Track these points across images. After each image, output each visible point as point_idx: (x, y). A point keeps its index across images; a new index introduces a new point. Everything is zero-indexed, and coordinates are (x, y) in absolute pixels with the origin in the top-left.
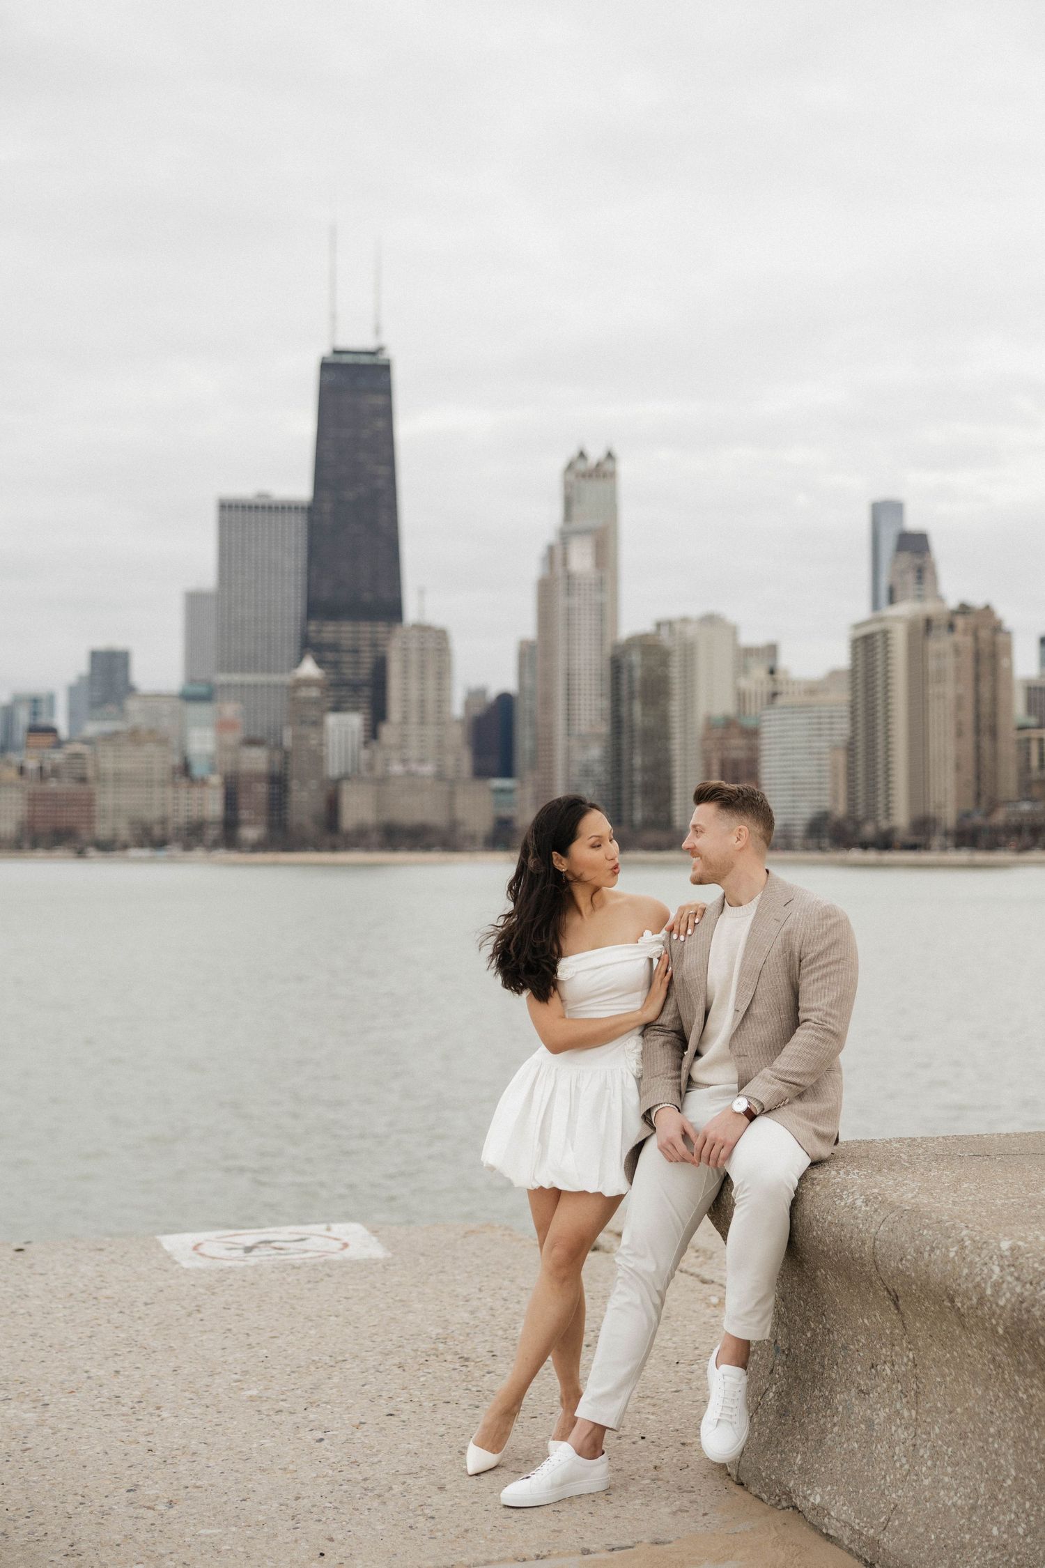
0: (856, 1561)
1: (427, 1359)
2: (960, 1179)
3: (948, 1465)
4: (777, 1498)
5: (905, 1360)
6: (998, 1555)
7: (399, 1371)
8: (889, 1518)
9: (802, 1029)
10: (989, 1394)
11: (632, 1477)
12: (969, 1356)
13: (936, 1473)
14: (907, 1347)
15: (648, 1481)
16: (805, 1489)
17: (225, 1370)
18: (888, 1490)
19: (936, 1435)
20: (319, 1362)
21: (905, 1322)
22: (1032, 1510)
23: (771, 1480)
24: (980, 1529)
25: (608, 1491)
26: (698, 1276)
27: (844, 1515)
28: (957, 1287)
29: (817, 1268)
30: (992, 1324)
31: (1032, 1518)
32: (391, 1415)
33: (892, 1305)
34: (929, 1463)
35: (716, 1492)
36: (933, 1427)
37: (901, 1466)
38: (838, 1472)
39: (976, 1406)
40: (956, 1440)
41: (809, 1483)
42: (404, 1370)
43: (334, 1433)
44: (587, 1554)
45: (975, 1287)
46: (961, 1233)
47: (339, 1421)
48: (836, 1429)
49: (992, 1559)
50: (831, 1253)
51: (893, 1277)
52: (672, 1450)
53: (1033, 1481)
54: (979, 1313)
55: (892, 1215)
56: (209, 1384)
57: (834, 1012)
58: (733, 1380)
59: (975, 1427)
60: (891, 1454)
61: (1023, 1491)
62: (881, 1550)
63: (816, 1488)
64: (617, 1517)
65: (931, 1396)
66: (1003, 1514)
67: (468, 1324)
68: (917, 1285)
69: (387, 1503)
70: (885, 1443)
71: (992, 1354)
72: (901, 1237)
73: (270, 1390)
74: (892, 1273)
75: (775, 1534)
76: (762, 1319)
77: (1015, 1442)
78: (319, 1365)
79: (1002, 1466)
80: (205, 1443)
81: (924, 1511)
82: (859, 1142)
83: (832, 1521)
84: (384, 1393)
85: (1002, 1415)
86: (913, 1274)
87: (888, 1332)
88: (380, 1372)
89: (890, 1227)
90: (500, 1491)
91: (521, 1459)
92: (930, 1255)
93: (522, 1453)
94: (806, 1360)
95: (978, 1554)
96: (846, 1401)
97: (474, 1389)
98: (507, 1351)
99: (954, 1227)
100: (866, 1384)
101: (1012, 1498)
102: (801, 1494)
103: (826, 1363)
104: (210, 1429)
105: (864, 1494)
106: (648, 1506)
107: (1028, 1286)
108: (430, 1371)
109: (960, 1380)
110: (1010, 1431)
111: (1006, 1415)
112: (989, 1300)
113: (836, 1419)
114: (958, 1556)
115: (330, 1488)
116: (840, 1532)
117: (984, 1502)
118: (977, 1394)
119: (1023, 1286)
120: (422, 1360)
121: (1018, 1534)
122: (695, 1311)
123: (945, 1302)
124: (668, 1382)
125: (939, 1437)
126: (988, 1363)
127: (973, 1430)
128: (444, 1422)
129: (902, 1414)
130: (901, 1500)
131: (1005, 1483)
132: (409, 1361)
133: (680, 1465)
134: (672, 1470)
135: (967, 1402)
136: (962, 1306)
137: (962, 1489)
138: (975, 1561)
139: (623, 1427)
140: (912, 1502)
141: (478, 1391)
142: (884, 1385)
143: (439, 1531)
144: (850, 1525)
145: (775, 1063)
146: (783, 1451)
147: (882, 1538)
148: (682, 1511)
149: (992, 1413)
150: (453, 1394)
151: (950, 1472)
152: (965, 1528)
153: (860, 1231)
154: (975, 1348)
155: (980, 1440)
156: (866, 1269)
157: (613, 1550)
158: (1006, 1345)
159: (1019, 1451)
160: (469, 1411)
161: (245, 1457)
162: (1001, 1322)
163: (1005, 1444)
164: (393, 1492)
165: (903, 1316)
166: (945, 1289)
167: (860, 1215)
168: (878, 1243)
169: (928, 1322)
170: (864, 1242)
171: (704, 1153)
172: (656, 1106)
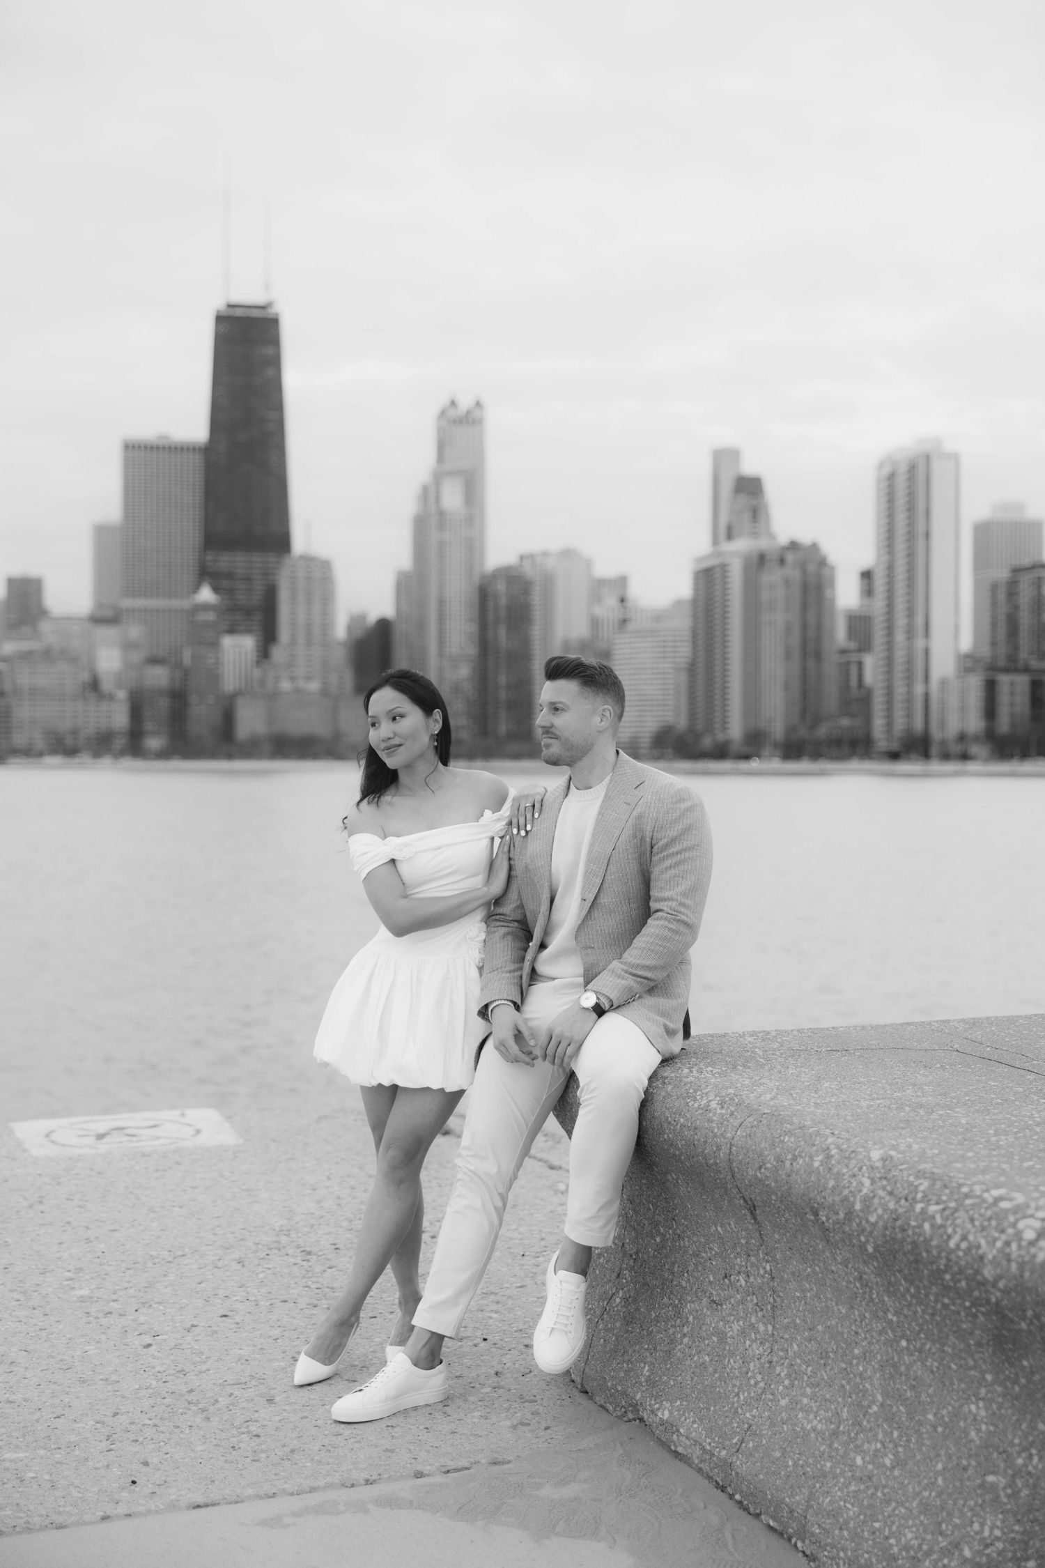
0: (708, 1482)
1: (269, 1253)
2: (820, 1077)
3: (808, 1385)
4: (623, 1410)
5: (762, 1272)
6: (862, 1487)
7: (238, 1267)
8: (743, 1440)
9: (654, 920)
10: (854, 1314)
11: (471, 1385)
12: (833, 1272)
13: (794, 1393)
14: (764, 1258)
15: (488, 1390)
16: (653, 1402)
17: (58, 1267)
18: (742, 1409)
19: (795, 1352)
20: (157, 1258)
21: (762, 1232)
22: (901, 1440)
23: (618, 1390)
24: (842, 1457)
26: (545, 1162)
27: (694, 1433)
28: (822, 1200)
29: (668, 1172)
30: (860, 1241)
31: (900, 1449)
32: (225, 1316)
33: (748, 1214)
34: (787, 1382)
35: (559, 1402)
36: (791, 1344)
37: (756, 1383)
38: (688, 1386)
39: (840, 1325)
40: (816, 1359)
41: (657, 1397)
42: (243, 1266)
43: (165, 1337)
44: (421, 1477)
45: (842, 1201)
46: (826, 1140)
47: (170, 1323)
48: (686, 1340)
49: (856, 1491)
50: (683, 1157)
51: (750, 1186)
52: (515, 1352)
53: (901, 1408)
54: (847, 1228)
55: (750, 1119)
56: (39, 1283)
57: (687, 902)
58: (572, 1287)
59: (837, 1347)
60: (745, 1370)
61: (890, 1419)
62: (733, 1473)
63: (664, 1403)
64: (453, 1433)
65: (789, 1311)
66: (868, 1442)
67: (313, 1214)
68: (777, 1195)
69: (211, 1419)
70: (738, 1357)
71: (859, 1272)
72: (760, 1143)
73: (102, 1290)
74: (749, 1182)
75: (621, 1451)
76: (605, 1224)
77: (882, 1366)
78: (157, 1260)
79: (867, 1390)
80: (25, 1351)
81: (780, 1433)
82: (712, 1036)
83: (681, 1438)
84: (221, 1292)
85: (868, 1336)
86: (773, 1184)
87: (743, 1241)
88: (219, 1268)
89: (748, 1132)
90: (332, 1404)
91: (357, 1366)
92: (791, 1164)
93: (359, 1358)
94: (655, 1266)
95: (840, 1485)
96: (697, 1311)
97: (314, 1286)
98: (351, 1243)
99: (820, 1135)
100: (719, 1295)
101: (878, 1426)
102: (648, 1407)
103: (676, 1270)
104: (33, 1334)
105: (715, 1411)
106: (486, 1418)
108: (270, 1267)
109: (822, 1296)
110: (877, 1353)
111: (872, 1336)
112: (858, 1216)
113: (685, 1329)
114: (818, 1486)
115: (152, 1401)
116: (690, 1451)
117: (847, 1428)
118: (841, 1312)
120: (263, 1255)
121: (884, 1465)
122: (542, 1199)
123: (808, 1216)
124: (512, 1277)
125: (797, 1355)
126: (854, 1280)
127: (835, 1348)
128: (279, 1323)
129: (757, 1329)
130: (756, 1420)
131: (871, 1408)
132: (249, 1256)
133: (522, 1370)
134: (514, 1376)
135: (829, 1320)
136: (827, 1221)
137: (822, 1412)
138: (836, 1492)
139: (465, 1327)
140: (768, 1423)
141: (317, 1288)
142: (739, 1297)
143: (263, 1451)
144: (700, 1444)
145: (625, 956)
146: (629, 1361)
147: (734, 1460)
148: (522, 1424)
149: (857, 1333)
150: (291, 1291)
151: (809, 1393)
152: (826, 1456)
153: (715, 1136)
154: (840, 1263)
155: (843, 1361)
156: (722, 1176)
157: (448, 1471)
158: (875, 1264)
159: (887, 1376)
160: (307, 1311)
161: (66, 1367)
162: (871, 1240)
163: (870, 1367)
164: (218, 1405)
165: (760, 1226)
166: (810, 1202)
167: (715, 1118)
168: (734, 1148)
169: (788, 1234)
170: (719, 1148)
171: (550, 1051)
172: (492, 1002)
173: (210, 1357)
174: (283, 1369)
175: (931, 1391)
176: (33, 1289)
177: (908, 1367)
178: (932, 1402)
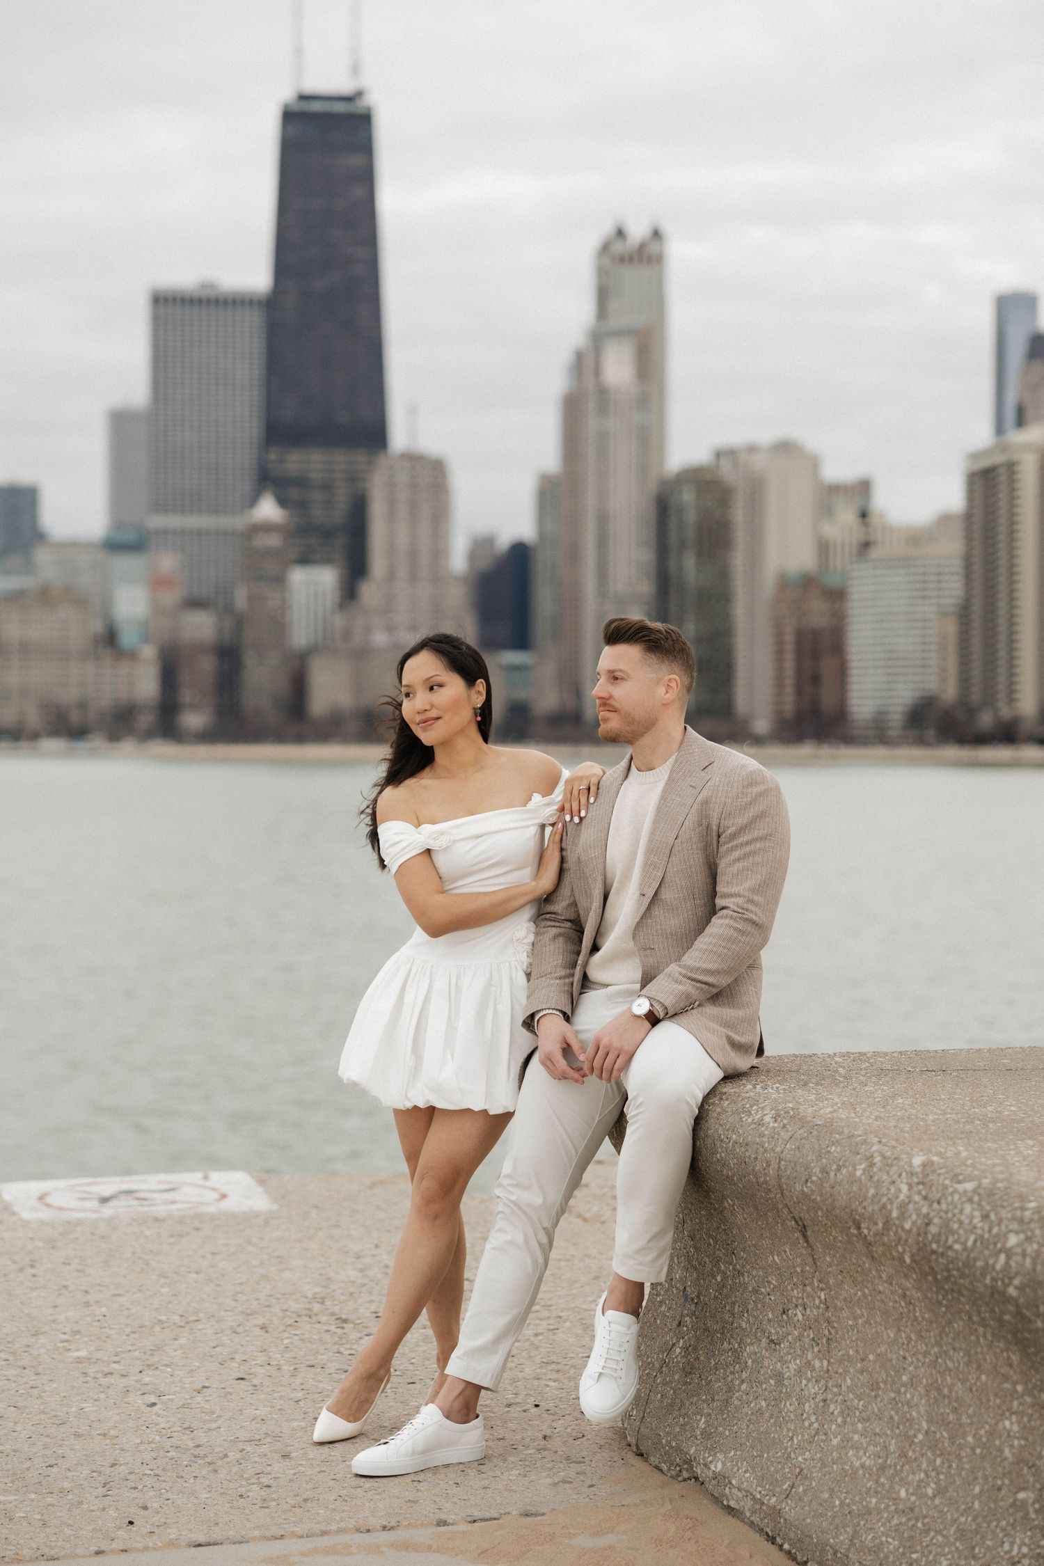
0: (758, 1535)
1: (298, 1320)
3: (859, 1421)
4: (678, 1468)
5: (817, 1302)
6: (904, 1520)
7: (260, 1332)
8: (793, 1484)
9: (718, 918)
10: (902, 1338)
11: (514, 1447)
12: (880, 1292)
13: (846, 1431)
14: (818, 1287)
15: (532, 1451)
16: (707, 1455)
17: (52, 1330)
18: (795, 1453)
19: (848, 1387)
20: (167, 1322)
21: (815, 1257)
22: (942, 1467)
23: (671, 1447)
24: (888, 1492)
25: (481, 1462)
27: (745, 1484)
28: (863, 1211)
29: (724, 1198)
30: (898, 1252)
31: (942, 1477)
32: (242, 1379)
33: (801, 1237)
34: (840, 1420)
35: (610, 1463)
36: (845, 1379)
38: (744, 1435)
39: (889, 1351)
40: (867, 1391)
41: (712, 1450)
42: (267, 1332)
43: (172, 1397)
44: (443, 1526)
45: (880, 1210)
46: (871, 1148)
47: (179, 1384)
48: (744, 1386)
49: (898, 1525)
50: (735, 1178)
51: (798, 1203)
53: (945, 1434)
54: (886, 1239)
55: (802, 1131)
57: (757, 898)
58: (623, 1329)
59: (887, 1376)
60: (800, 1412)
61: (934, 1446)
62: (782, 1520)
64: (486, 1488)
65: (843, 1342)
66: (913, 1474)
67: (353, 1282)
69: (219, 1472)
70: (794, 1399)
71: (902, 1289)
72: (808, 1155)
73: (102, 1352)
74: (797, 1198)
75: (669, 1506)
76: (659, 1256)
77: (927, 1391)
78: (166, 1325)
79: (914, 1419)
80: (15, 1407)
81: (830, 1474)
83: (733, 1490)
84: (237, 1356)
85: (914, 1360)
87: (799, 1270)
88: (238, 1333)
89: (797, 1144)
92: (836, 1175)
94: (716, 1309)
95: (883, 1520)
96: (756, 1354)
97: (347, 1352)
99: (865, 1142)
100: (777, 1333)
101: (923, 1455)
102: (702, 1461)
103: (736, 1310)
105: (768, 1458)
106: (525, 1476)
107: (935, 1205)
108: (297, 1332)
109: (872, 1322)
110: (922, 1378)
111: (918, 1359)
112: (894, 1224)
113: (744, 1375)
114: (862, 1523)
116: (742, 1503)
117: (893, 1461)
118: (890, 1337)
119: (930, 1206)
120: (291, 1321)
121: (926, 1495)
123: (852, 1230)
125: (850, 1390)
126: (899, 1299)
127: (884, 1378)
128: (303, 1387)
129: (813, 1366)
130: (808, 1463)
131: (916, 1438)
132: (276, 1322)
133: (575, 1433)
134: (562, 1438)
135: (879, 1347)
136: (869, 1233)
137: (872, 1447)
138: (879, 1528)
140: (819, 1464)
142: (796, 1333)
143: (273, 1500)
144: (751, 1494)
145: (684, 958)
146: (686, 1415)
147: (784, 1507)
148: (565, 1482)
149: (904, 1358)
150: (320, 1357)
151: (860, 1429)
152: (872, 1492)
153: (766, 1151)
154: (885, 1282)
155: (892, 1391)
156: (772, 1195)
157: (475, 1521)
158: (914, 1276)
159: (932, 1401)
160: (335, 1375)
161: (60, 1422)
162: (907, 1249)
163: (917, 1394)
164: (228, 1459)
165: (813, 1250)
166: (852, 1214)
167: (766, 1132)
168: (783, 1163)
169: (838, 1255)
170: (768, 1165)
171: (597, 1064)
172: (538, 1011)
173: (221, 1417)
174: (302, 1428)
175: (970, 1411)
176: (25, 1349)
177: (951, 1388)
178: (972, 1423)
